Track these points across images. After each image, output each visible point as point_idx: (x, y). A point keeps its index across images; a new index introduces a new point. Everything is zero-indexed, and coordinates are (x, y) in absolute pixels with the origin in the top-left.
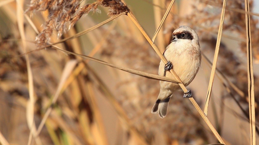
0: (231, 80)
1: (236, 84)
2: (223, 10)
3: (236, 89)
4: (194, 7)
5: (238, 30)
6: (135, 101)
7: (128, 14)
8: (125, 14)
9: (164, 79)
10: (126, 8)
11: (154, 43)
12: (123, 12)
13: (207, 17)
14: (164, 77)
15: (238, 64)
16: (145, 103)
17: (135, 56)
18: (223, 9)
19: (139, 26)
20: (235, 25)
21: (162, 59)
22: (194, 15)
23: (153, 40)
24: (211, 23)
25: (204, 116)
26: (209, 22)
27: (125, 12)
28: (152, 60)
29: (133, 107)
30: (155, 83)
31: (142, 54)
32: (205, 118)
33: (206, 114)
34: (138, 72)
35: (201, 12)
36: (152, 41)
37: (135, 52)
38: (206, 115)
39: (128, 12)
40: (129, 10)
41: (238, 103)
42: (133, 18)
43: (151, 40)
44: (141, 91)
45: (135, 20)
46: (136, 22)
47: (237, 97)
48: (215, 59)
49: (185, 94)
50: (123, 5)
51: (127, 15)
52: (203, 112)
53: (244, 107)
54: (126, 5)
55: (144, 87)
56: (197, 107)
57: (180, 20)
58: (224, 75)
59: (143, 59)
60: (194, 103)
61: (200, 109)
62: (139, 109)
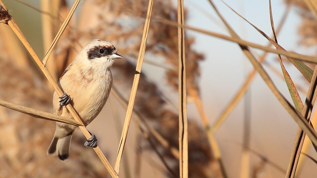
0: (152, 125)
1: (158, 131)
2: (147, 22)
3: (160, 138)
4: (101, 17)
5: (164, 53)
6: (12, 152)
7: (9, 22)
8: (5, 22)
9: (58, 118)
10: (6, 14)
11: (45, 66)
12: (2, 20)
13: (119, 33)
14: (57, 117)
15: (162, 102)
16: (26, 155)
17: (13, 86)
18: (147, 20)
19: (25, 41)
20: (161, 45)
21: (57, 90)
22: (100, 30)
23: (44, 62)
24: (126, 40)
25: (114, 175)
26: (122, 40)
27: (4, 19)
28: (39, 93)
29: (7, 161)
30: (41, 127)
31: (23, 85)
32: (115, 177)
33: (118, 171)
34: (21, 108)
35: (112, 24)
36: (42, 64)
37: (14, 80)
38: (118, 173)
39: (8, 20)
40: (10, 17)
41: (161, 157)
42: (16, 28)
43: (42, 62)
44: (19, 137)
45: (19, 31)
46: (20, 35)
47: (160, 150)
48: (134, 92)
49: (88, 141)
50: (1, 9)
51: (7, 23)
52: (114, 169)
53: (171, 164)
54: (6, 10)
55: (25, 132)
56: (105, 161)
57: (80, 35)
58: (143, 116)
59: (25, 91)
60: (101, 154)
61: (108, 165)
62: (17, 164)
